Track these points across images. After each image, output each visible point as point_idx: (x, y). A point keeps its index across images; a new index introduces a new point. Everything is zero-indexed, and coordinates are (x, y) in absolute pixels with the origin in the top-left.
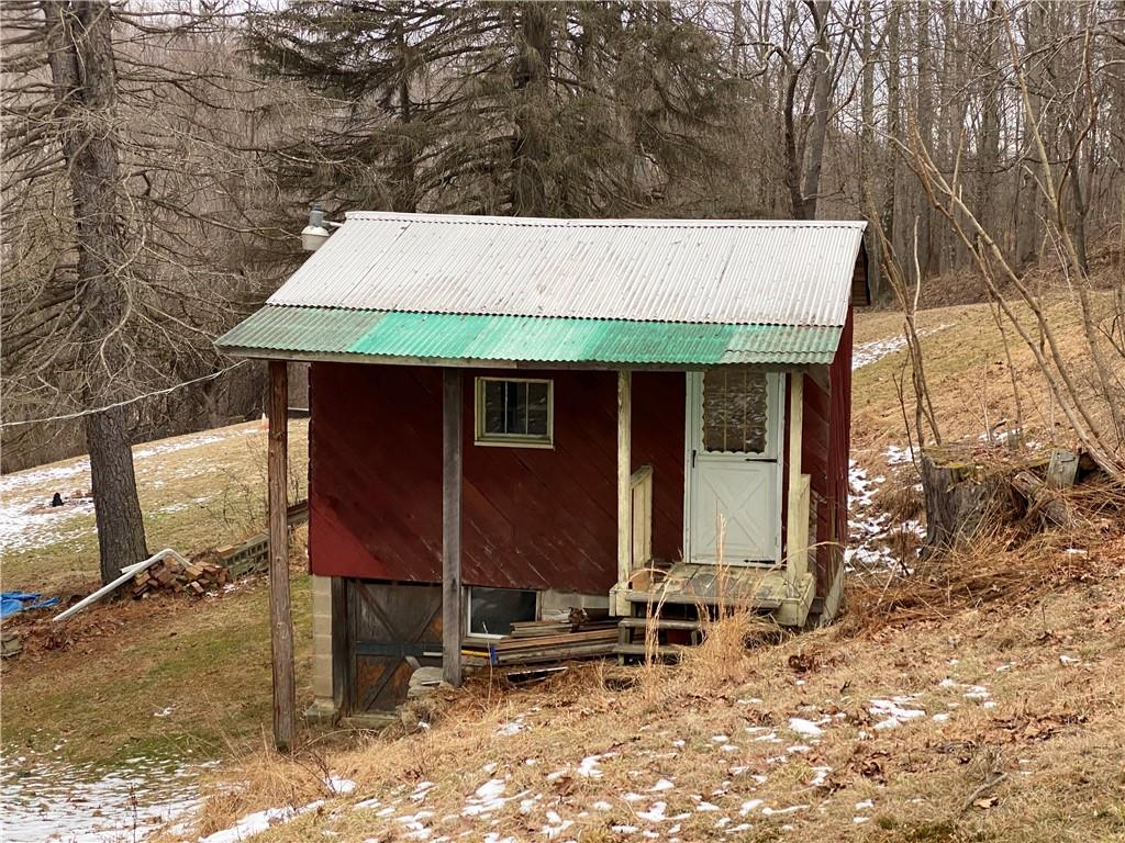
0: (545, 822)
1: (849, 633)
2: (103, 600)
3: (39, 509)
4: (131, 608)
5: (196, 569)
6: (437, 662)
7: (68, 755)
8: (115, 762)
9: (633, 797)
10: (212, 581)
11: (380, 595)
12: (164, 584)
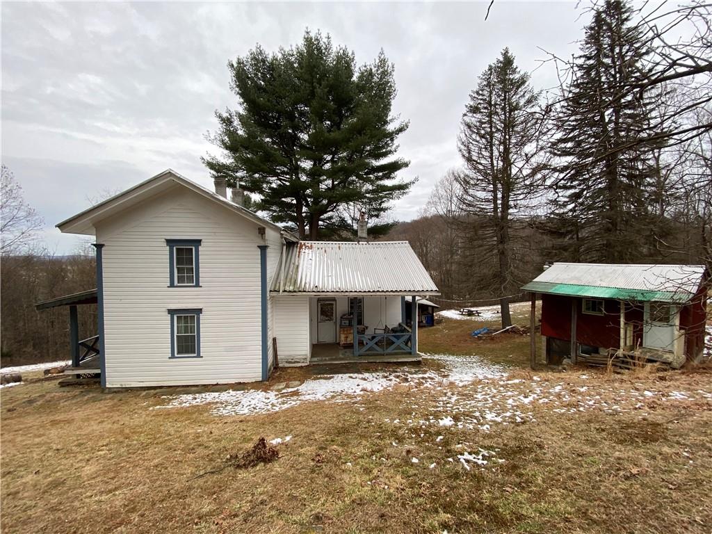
0: (564, 397)
1: (683, 373)
2: (502, 332)
3: (494, 313)
4: (508, 335)
5: (522, 329)
6: (570, 358)
7: (490, 359)
8: (499, 363)
9: (588, 398)
10: (524, 332)
11: (558, 342)
12: (514, 331)
